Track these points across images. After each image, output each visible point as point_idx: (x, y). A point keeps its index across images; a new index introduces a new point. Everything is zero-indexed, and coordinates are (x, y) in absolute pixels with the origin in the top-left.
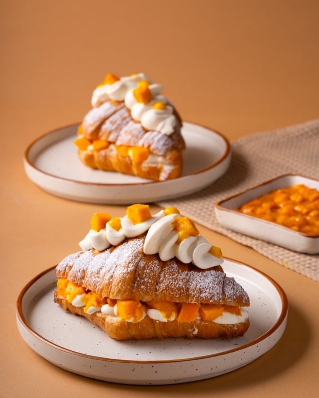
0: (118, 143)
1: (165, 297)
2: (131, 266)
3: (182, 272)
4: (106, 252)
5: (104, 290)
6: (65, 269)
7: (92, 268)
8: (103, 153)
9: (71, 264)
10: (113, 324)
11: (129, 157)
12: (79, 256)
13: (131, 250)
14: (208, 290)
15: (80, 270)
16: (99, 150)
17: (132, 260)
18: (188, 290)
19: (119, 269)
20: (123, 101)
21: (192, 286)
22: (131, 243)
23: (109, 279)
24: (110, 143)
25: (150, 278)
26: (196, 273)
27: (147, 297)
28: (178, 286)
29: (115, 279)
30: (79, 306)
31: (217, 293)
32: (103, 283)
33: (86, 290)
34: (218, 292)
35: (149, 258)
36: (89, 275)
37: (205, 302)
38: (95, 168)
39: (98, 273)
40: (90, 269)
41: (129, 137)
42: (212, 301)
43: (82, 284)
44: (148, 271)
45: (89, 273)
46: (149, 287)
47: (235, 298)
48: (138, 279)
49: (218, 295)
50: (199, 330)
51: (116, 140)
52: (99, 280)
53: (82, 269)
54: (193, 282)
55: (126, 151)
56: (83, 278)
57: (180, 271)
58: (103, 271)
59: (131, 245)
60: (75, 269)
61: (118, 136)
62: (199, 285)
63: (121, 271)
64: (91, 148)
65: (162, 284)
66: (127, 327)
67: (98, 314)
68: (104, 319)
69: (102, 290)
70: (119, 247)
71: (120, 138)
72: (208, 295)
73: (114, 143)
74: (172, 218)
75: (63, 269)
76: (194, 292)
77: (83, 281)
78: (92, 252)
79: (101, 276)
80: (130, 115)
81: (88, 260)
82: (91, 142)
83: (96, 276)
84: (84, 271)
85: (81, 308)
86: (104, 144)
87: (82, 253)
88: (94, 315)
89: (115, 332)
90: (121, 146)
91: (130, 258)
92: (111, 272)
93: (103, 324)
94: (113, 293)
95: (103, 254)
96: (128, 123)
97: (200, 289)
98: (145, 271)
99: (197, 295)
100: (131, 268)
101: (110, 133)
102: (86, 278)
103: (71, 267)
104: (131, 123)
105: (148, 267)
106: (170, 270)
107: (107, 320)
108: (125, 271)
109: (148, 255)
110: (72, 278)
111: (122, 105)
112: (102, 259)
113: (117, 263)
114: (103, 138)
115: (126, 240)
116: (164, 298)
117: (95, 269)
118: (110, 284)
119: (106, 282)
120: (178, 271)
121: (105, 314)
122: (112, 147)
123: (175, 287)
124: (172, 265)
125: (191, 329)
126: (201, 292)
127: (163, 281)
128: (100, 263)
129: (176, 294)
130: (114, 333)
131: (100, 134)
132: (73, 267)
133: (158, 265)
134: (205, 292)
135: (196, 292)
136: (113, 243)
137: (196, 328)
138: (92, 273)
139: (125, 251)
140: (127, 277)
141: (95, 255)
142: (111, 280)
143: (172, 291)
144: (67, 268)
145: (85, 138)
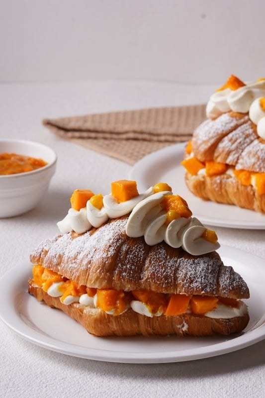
0: (239, 167)
1: (150, 286)
2: (112, 250)
3: (171, 258)
4: (86, 234)
5: (82, 278)
6: (40, 254)
7: (69, 253)
8: (218, 179)
9: (46, 248)
10: (92, 316)
11: (252, 186)
12: (57, 240)
13: (112, 231)
14: (199, 280)
15: (56, 255)
16: (212, 175)
17: (113, 243)
18: (176, 278)
19: (98, 254)
20: (247, 114)
21: (181, 275)
22: (114, 224)
23: (87, 265)
24: (227, 167)
25: (133, 264)
26: (187, 259)
27: (129, 286)
28: (165, 274)
29: (94, 265)
30: (54, 296)
31: (211, 283)
32: (80, 270)
33: (62, 277)
34: (211, 281)
35: (133, 241)
36: (66, 261)
37: (196, 294)
38: (207, 199)
39: (75, 258)
40: (67, 254)
41: (253, 160)
42: (203, 292)
43: (58, 271)
44: (131, 256)
45: (66, 258)
46: (132, 274)
47: (231, 289)
48: (120, 265)
49: (212, 286)
50: (189, 326)
51: (237, 162)
52: (76, 266)
53: (58, 254)
54: (183, 270)
55: (249, 178)
56: (58, 264)
57: (168, 257)
58: (80, 256)
59: (113, 227)
60: (51, 254)
61: (238, 159)
62: (189, 274)
63: (100, 256)
64: (203, 172)
65: (146, 272)
66: (107, 321)
67: (75, 305)
68: (82, 311)
69: (79, 277)
70: (100, 229)
71: (240, 161)
72: (200, 285)
73: (233, 167)
74: (162, 195)
75: (39, 254)
76: (183, 281)
77: (59, 268)
78: (71, 235)
79: (78, 261)
80: (255, 132)
81: (65, 244)
82: (204, 164)
83: (73, 261)
84: (60, 257)
85: (57, 299)
86: (220, 168)
87: (60, 236)
88: (71, 306)
89: (93, 325)
90: (242, 170)
91: (111, 241)
92: (89, 256)
93: (81, 316)
94: (91, 280)
95: (83, 237)
96: (252, 141)
97: (190, 278)
98: (128, 256)
99: (187, 285)
100: (112, 252)
101: (229, 153)
102: (62, 265)
103: (47, 252)
104: (256, 142)
105: (131, 251)
106: (156, 256)
107: (85, 311)
108: (105, 256)
109: (132, 238)
110: (47, 265)
111: (246, 118)
112: (80, 242)
113: (97, 246)
114: (219, 160)
115: (108, 220)
116: (149, 288)
117: (72, 254)
118: (87, 270)
119: (83, 268)
120: (166, 257)
121: (83, 305)
122: (230, 172)
123: (162, 275)
124: (159, 250)
125: (180, 324)
126: (192, 282)
127: (148, 267)
128: (78, 247)
129: (163, 284)
130: (92, 327)
131: (216, 155)
132: (49, 252)
133: (143, 250)
134: (196, 282)
135: (185, 281)
136: (94, 225)
137: (185, 324)
138: (69, 258)
139: (107, 233)
140: (107, 262)
141: (73, 238)
142: (89, 266)
143: (158, 280)
144: (42, 253)
145: (196, 158)
